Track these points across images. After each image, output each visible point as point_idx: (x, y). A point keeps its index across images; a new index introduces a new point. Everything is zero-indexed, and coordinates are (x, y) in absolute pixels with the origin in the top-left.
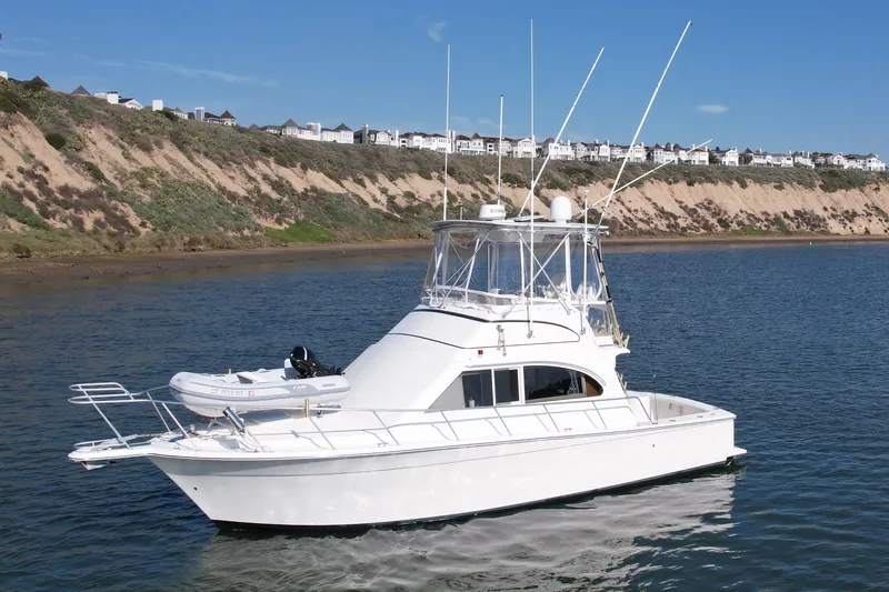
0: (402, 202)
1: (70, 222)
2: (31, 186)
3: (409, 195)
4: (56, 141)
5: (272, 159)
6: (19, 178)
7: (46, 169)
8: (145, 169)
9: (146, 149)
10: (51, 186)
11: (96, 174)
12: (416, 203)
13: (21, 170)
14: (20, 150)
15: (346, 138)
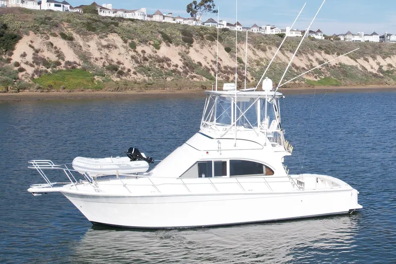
0: (385, 69)
1: (224, 78)
2: (214, 67)
3: (390, 65)
4: (228, 50)
5: (323, 52)
6: (211, 63)
7: (221, 60)
8: (260, 59)
9: (264, 50)
10: (222, 66)
11: (240, 61)
12: (392, 69)
13: (212, 61)
14: (214, 54)
15: (376, 39)
